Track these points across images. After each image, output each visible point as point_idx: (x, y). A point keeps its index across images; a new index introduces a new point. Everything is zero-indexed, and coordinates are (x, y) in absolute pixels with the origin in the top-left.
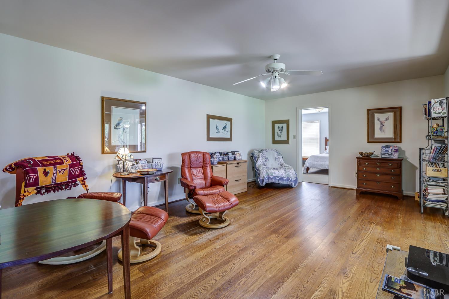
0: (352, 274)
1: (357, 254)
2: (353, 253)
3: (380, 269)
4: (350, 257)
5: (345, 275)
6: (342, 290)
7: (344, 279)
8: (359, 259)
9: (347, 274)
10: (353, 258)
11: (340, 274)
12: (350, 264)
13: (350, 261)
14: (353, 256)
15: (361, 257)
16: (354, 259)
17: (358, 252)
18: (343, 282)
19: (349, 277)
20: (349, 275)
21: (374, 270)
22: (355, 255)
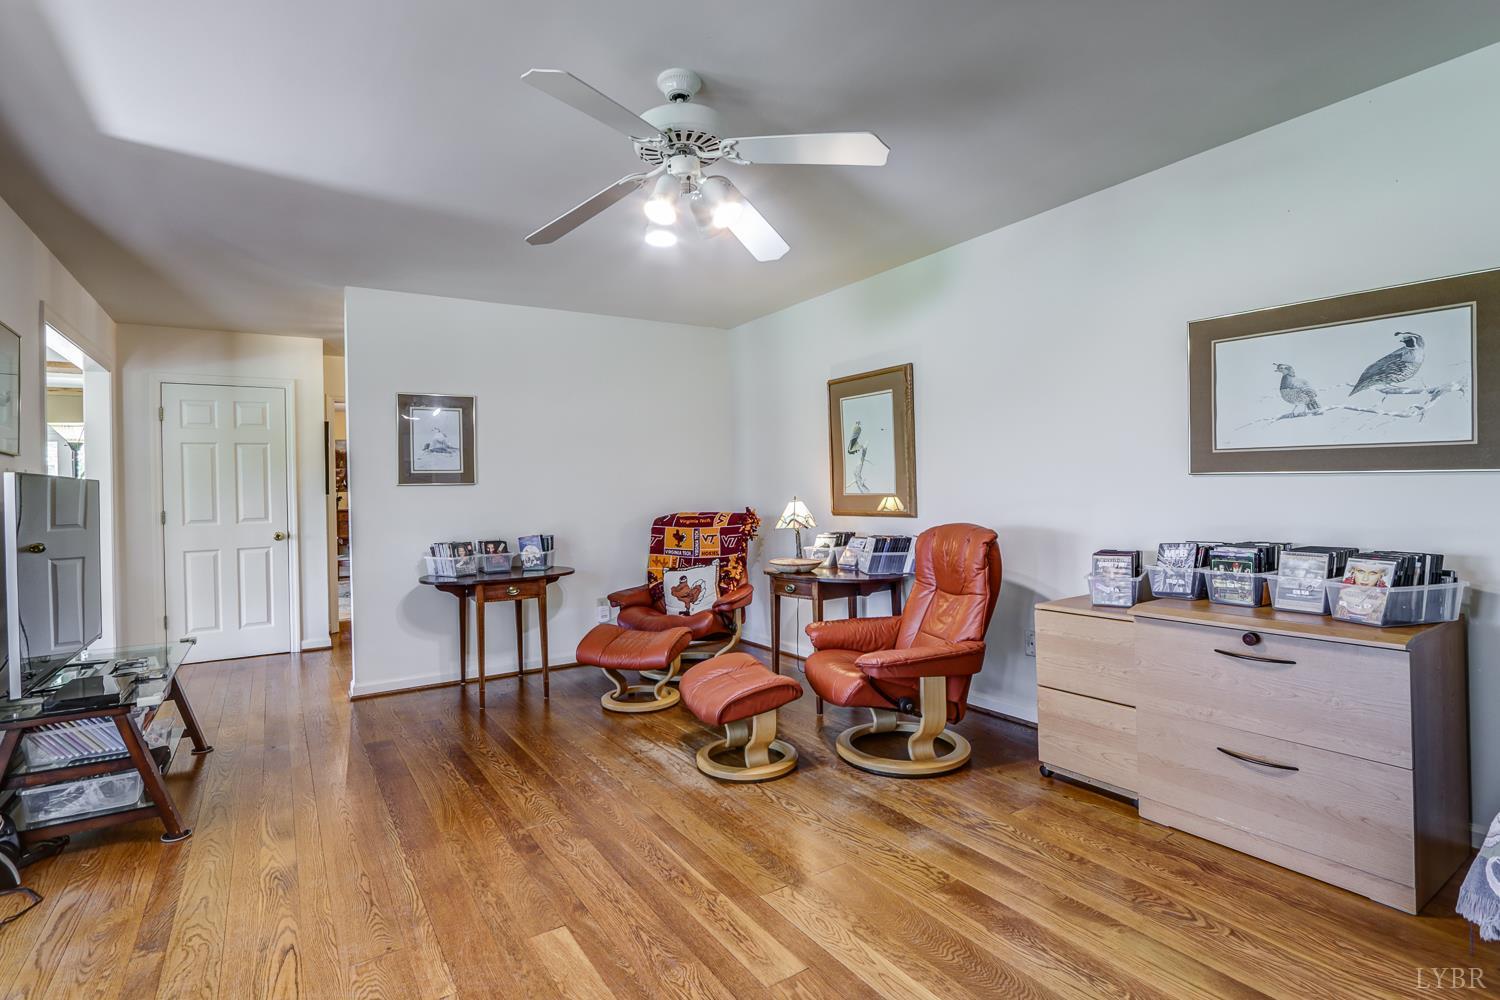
0: (263, 886)
1: (276, 957)
2: (291, 952)
3: (180, 950)
4: (294, 926)
5: (277, 873)
6: (268, 847)
7: (276, 865)
8: (261, 939)
9: (276, 877)
10: (283, 932)
11: (292, 868)
12: (281, 905)
13: (286, 916)
14: (287, 939)
15: (256, 954)
16: (279, 931)
17: (274, 970)
18: (275, 859)
19: (267, 875)
20: (267, 881)
21: (199, 935)
22: (280, 945)
